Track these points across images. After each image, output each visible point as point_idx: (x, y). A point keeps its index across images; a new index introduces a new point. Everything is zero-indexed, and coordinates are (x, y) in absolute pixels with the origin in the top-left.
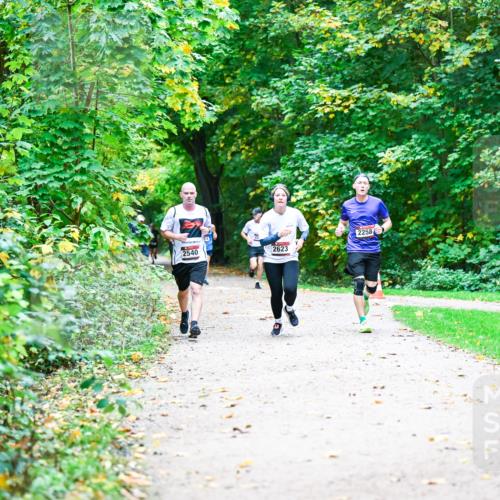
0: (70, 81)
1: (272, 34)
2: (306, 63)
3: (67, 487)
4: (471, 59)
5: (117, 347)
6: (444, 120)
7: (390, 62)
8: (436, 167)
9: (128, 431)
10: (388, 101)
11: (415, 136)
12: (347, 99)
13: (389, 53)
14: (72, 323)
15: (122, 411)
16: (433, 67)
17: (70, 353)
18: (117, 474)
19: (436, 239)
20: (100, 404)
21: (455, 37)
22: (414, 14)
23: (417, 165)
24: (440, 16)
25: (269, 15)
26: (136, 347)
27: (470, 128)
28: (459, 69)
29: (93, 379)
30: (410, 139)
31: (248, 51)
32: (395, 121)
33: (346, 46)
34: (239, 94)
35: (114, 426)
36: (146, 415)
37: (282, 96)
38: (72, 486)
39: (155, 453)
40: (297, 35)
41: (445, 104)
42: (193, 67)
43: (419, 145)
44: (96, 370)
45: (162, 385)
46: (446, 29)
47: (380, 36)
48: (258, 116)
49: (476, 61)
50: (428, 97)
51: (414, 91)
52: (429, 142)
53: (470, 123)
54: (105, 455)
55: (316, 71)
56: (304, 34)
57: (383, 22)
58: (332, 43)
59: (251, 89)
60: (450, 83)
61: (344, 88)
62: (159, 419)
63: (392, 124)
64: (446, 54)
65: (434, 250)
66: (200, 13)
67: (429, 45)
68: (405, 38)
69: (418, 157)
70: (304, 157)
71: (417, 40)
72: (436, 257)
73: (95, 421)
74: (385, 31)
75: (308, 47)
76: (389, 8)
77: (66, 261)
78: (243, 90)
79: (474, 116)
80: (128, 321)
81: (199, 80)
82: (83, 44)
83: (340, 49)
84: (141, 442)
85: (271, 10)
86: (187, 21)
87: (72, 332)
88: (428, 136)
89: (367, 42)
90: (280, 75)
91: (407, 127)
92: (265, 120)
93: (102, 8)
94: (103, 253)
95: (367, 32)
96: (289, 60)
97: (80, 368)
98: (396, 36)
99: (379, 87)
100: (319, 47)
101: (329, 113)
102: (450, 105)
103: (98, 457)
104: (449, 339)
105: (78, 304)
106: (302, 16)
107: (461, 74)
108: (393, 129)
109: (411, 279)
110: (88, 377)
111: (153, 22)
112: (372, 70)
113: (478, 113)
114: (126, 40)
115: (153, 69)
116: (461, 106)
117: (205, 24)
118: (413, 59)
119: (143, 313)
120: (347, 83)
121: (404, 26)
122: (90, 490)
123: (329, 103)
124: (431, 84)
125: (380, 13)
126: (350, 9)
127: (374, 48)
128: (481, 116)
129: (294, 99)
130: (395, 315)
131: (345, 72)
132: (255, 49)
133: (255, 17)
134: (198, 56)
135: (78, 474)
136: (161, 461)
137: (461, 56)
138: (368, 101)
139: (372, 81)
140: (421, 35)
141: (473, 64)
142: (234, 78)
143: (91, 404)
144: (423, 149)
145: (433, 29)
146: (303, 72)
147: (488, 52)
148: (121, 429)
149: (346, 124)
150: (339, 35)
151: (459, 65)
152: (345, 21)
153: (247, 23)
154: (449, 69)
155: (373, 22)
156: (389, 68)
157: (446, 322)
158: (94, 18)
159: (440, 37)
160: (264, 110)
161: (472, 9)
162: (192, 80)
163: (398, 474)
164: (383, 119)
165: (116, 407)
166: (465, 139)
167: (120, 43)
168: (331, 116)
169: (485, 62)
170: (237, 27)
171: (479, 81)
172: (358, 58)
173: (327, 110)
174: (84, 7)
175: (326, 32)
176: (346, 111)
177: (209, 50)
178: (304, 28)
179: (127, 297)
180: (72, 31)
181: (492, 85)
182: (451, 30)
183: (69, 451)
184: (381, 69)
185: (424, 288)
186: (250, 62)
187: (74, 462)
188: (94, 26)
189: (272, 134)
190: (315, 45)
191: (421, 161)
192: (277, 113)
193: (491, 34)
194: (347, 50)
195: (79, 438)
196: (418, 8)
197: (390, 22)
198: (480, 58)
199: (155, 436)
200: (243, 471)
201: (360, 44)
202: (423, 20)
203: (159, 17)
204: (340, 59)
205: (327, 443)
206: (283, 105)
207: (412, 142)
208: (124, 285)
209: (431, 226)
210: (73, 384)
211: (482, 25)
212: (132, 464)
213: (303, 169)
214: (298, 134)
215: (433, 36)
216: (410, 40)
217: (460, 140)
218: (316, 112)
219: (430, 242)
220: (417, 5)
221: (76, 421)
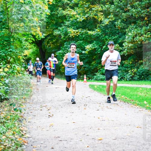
0: (7, 27)
1: (59, 16)
2: (67, 23)
3: (6, 131)
4: (109, 22)
5: (19, 95)
6: (102, 38)
7: (88, 23)
8: (100, 50)
9: (22, 116)
10: (88, 33)
11: (95, 42)
12: (78, 32)
13: (88, 21)
14: (8, 89)
15: (20, 111)
16: (99, 24)
17: (7, 97)
18: (19, 127)
19: (100, 68)
20: (15, 110)
21: (105, 17)
22: (94, 11)
23: (95, 49)
24: (101, 11)
25: (58, 11)
26: (24, 95)
27: (108, 40)
28: (106, 25)
29: (13, 103)
30: (93, 42)
31: (52, 20)
32: (89, 38)
33: (77, 19)
34: (50, 31)
35: (18, 115)
36: (27, 112)
37: (61, 31)
38: (8, 131)
39: (29, 122)
40: (65, 16)
41: (102, 34)
42: (38, 24)
43: (96, 44)
44: (14, 101)
45: (31, 105)
46: (102, 15)
47: (86, 17)
48: (55, 36)
49: (110, 23)
50: (98, 32)
51: (94, 30)
52: (98, 43)
53: (108, 39)
54: (16, 122)
55: (70, 25)
56: (67, 16)
57: (87, 13)
58: (74, 18)
59: (53, 30)
60: (103, 29)
61: (77, 30)
62: (30, 113)
63: (89, 39)
64: (103, 21)
65: (99, 70)
66: (40, 11)
67: (98, 19)
68: (92, 17)
69: (95, 47)
70: (67, 47)
71: (95, 18)
72: (100, 72)
73: (14, 114)
74: (87, 15)
75: (68, 19)
76: (88, 9)
77: (6, 73)
78: (51, 30)
79: (109, 37)
80: (22, 88)
81: (40, 27)
82: (10, 18)
83: (76, 20)
84: (25, 119)
85: (59, 10)
86: (37, 13)
87: (8, 91)
88: (98, 42)
89: (83, 18)
90: (61, 26)
91: (93, 39)
92: (57, 38)
93: (16, 9)
94: (16, 71)
95: (83, 15)
96: (63, 23)
97: (10, 100)
98: (90, 16)
99: (86, 29)
100: (70, 19)
101: (73, 36)
102: (104, 34)
103: (14, 123)
104: (103, 93)
105: (9, 84)
106: (66, 11)
107: (106, 26)
108: (89, 40)
109: (94, 78)
110: (12, 103)
111: (28, 13)
112: (84, 25)
113: (110, 36)
114: (21, 17)
115: (28, 25)
116: (106, 34)
117: (41, 13)
118: (94, 22)
119: (26, 86)
120: (78, 28)
121: (92, 14)
122: (12, 131)
123: (73, 33)
124: (99, 29)
125: (86, 11)
126: (78, 10)
127: (84, 20)
128: (111, 37)
129: (64, 32)
130: (90, 87)
131: (77, 26)
132: (54, 20)
133: (55, 12)
134: (40, 21)
135: (9, 127)
136: (30, 124)
137: (106, 22)
138: (83, 33)
139: (84, 28)
140: (96, 16)
141: (109, 24)
142: (49, 27)
143: (12, 109)
144: (97, 45)
145: (99, 15)
146: (66, 26)
147: (113, 21)
148: (20, 116)
149: (77, 39)
150: (75, 16)
151: (106, 24)
152: (77, 12)
153: (52, 13)
154: (103, 25)
155: (84, 13)
156: (88, 25)
157: (102, 88)
158: (13, 12)
159: (101, 17)
160: (57, 35)
161: (109, 10)
162: (38, 27)
163: (90, 127)
164: (87, 38)
165: (19, 110)
166: (107, 43)
167: (20, 18)
168: (74, 37)
169: (112, 23)
170: (50, 14)
171: (111, 28)
172: (80, 22)
173: (73, 35)
174: (11, 9)
175: (72, 15)
176: (77, 35)
177: (43, 20)
178: (67, 14)
179: (22, 82)
180: (8, 15)
181: (114, 29)
182: (104, 15)
183: (7, 122)
184: (86, 25)
185: (97, 80)
186: (53, 23)
187: (8, 124)
188: (13, 13)
189: (59, 41)
190: (69, 19)
191: (96, 48)
192: (60, 36)
193: (114, 16)
194: (78, 20)
195: (9, 118)
196: (96, 10)
197: (88, 13)
198: (111, 22)
199: (29, 118)
200: (51, 126)
201: (81, 18)
202: (97, 12)
203: (30, 11)
204: (76, 22)
205: (73, 119)
206: (61, 34)
207: (94, 43)
208: (21, 79)
209: (98, 64)
210: (8, 105)
211: (112, 14)
212: (23, 125)
213: (66, 50)
214: (65, 41)
215: (99, 17)
216: (93, 17)
217: (106, 43)
218: (70, 35)
219: (98, 68)
220: (95, 9)
221: (9, 114)
